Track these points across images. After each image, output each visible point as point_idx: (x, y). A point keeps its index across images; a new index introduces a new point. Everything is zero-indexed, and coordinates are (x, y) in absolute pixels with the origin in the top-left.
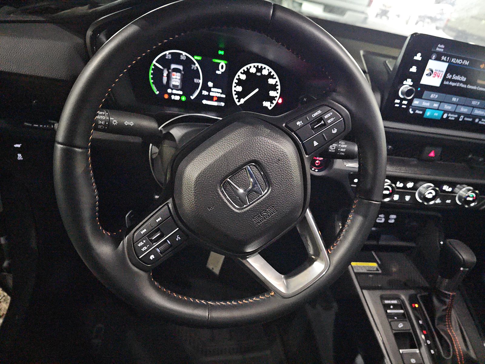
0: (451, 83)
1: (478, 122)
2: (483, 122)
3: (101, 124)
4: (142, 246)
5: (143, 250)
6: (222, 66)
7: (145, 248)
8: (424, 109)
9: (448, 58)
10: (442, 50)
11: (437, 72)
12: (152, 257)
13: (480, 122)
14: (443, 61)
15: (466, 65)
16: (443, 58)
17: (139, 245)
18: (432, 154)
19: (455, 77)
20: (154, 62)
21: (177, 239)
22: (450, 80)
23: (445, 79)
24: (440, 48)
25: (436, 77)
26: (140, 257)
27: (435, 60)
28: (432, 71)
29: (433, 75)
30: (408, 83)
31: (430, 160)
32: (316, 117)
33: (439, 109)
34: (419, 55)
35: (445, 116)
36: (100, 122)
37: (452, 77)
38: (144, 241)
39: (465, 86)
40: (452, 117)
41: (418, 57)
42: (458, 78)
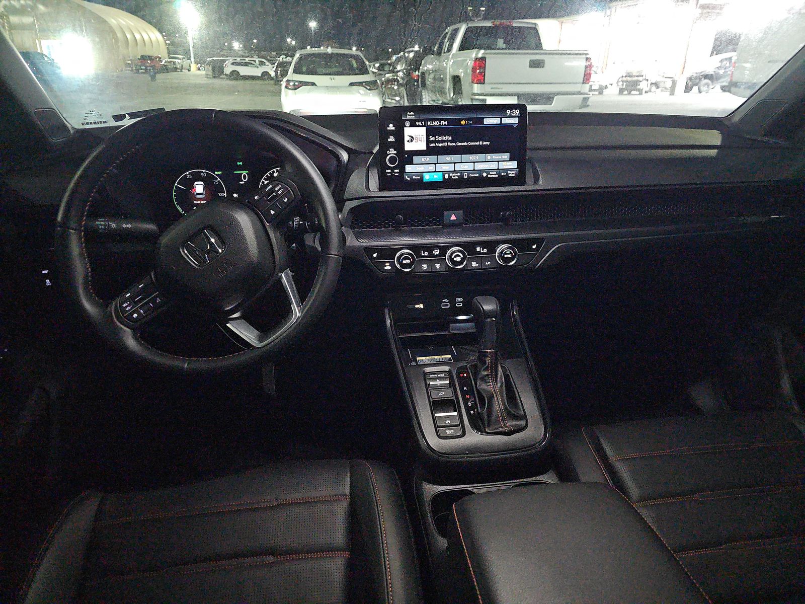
0: (437, 144)
1: (487, 176)
2: (492, 175)
3: (102, 228)
4: (127, 307)
5: (127, 309)
6: (245, 177)
7: (129, 308)
8: (421, 174)
9: (423, 122)
10: (414, 116)
11: (418, 137)
12: (135, 315)
13: (489, 176)
14: (419, 126)
15: (445, 125)
16: (417, 123)
17: (124, 306)
18: (453, 218)
19: (438, 138)
20: (176, 184)
21: (158, 301)
22: (435, 142)
23: (428, 142)
24: (410, 115)
25: (419, 142)
26: (125, 315)
27: (410, 127)
28: (412, 137)
29: (414, 141)
30: (392, 152)
31: (453, 225)
32: (270, 189)
33: (437, 170)
34: (391, 125)
35: (447, 176)
36: (100, 227)
37: (436, 138)
38: (128, 303)
39: (454, 144)
40: (455, 176)
41: (391, 127)
42: (442, 138)
